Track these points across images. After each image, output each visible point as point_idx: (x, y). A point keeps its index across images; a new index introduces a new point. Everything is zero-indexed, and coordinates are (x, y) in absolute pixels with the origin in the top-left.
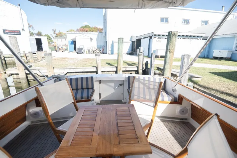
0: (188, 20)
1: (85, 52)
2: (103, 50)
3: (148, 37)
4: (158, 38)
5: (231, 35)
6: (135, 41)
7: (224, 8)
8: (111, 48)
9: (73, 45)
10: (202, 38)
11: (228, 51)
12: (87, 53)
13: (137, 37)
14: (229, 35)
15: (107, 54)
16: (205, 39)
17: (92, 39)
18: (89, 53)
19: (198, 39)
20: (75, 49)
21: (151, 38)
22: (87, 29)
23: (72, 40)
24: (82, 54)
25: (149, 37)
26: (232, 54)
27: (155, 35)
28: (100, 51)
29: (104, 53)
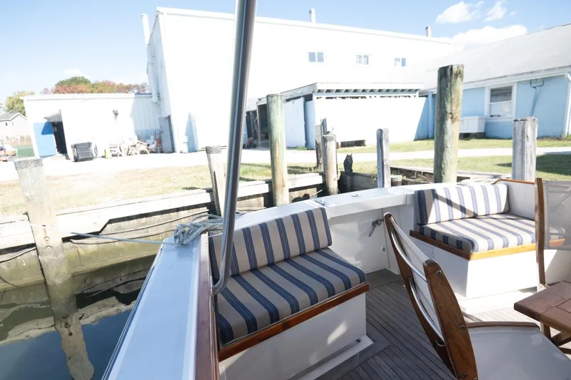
0: (367, 57)
1: (101, 153)
2: (160, 141)
3: (299, 97)
4: (327, 98)
5: (477, 84)
6: (254, 112)
7: (429, 29)
8: (187, 135)
9: (52, 137)
10: (417, 94)
11: (477, 117)
12: (109, 155)
13: (260, 99)
14: (473, 84)
15: (173, 151)
16: (423, 94)
17: (116, 114)
18: (113, 156)
19: (409, 97)
20: (62, 148)
21: (308, 98)
22: (81, 87)
23: (46, 121)
24: (91, 159)
25: (303, 96)
26: (487, 125)
27: (319, 91)
28: (148, 145)
29: (162, 152)
